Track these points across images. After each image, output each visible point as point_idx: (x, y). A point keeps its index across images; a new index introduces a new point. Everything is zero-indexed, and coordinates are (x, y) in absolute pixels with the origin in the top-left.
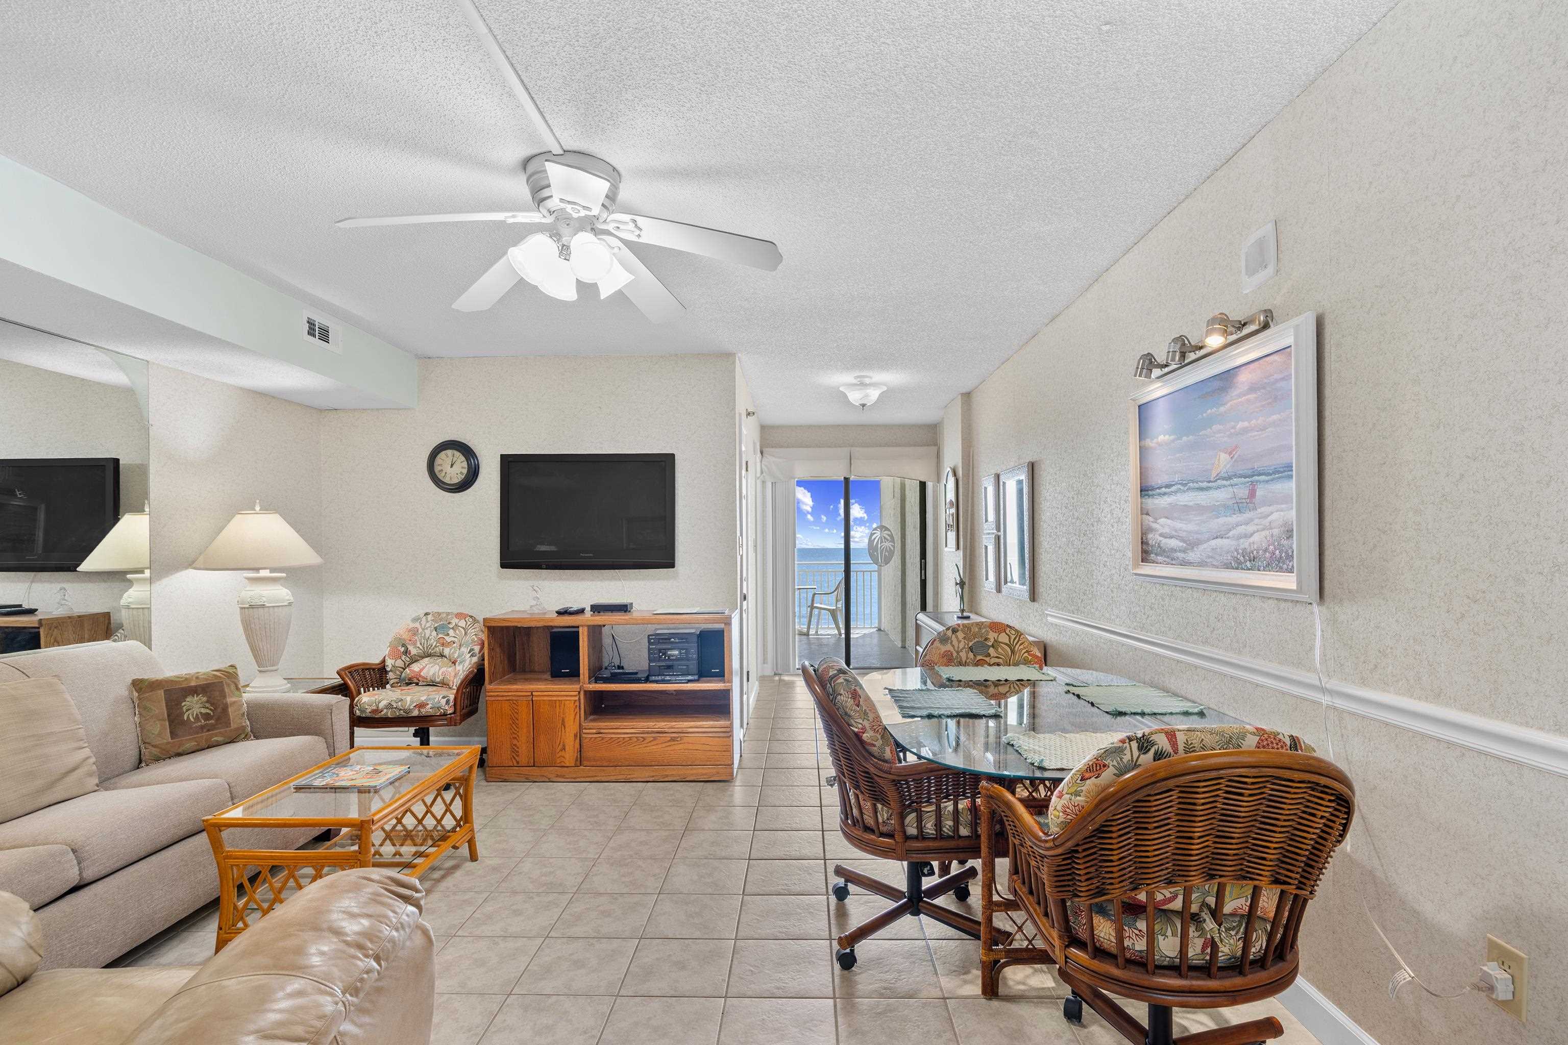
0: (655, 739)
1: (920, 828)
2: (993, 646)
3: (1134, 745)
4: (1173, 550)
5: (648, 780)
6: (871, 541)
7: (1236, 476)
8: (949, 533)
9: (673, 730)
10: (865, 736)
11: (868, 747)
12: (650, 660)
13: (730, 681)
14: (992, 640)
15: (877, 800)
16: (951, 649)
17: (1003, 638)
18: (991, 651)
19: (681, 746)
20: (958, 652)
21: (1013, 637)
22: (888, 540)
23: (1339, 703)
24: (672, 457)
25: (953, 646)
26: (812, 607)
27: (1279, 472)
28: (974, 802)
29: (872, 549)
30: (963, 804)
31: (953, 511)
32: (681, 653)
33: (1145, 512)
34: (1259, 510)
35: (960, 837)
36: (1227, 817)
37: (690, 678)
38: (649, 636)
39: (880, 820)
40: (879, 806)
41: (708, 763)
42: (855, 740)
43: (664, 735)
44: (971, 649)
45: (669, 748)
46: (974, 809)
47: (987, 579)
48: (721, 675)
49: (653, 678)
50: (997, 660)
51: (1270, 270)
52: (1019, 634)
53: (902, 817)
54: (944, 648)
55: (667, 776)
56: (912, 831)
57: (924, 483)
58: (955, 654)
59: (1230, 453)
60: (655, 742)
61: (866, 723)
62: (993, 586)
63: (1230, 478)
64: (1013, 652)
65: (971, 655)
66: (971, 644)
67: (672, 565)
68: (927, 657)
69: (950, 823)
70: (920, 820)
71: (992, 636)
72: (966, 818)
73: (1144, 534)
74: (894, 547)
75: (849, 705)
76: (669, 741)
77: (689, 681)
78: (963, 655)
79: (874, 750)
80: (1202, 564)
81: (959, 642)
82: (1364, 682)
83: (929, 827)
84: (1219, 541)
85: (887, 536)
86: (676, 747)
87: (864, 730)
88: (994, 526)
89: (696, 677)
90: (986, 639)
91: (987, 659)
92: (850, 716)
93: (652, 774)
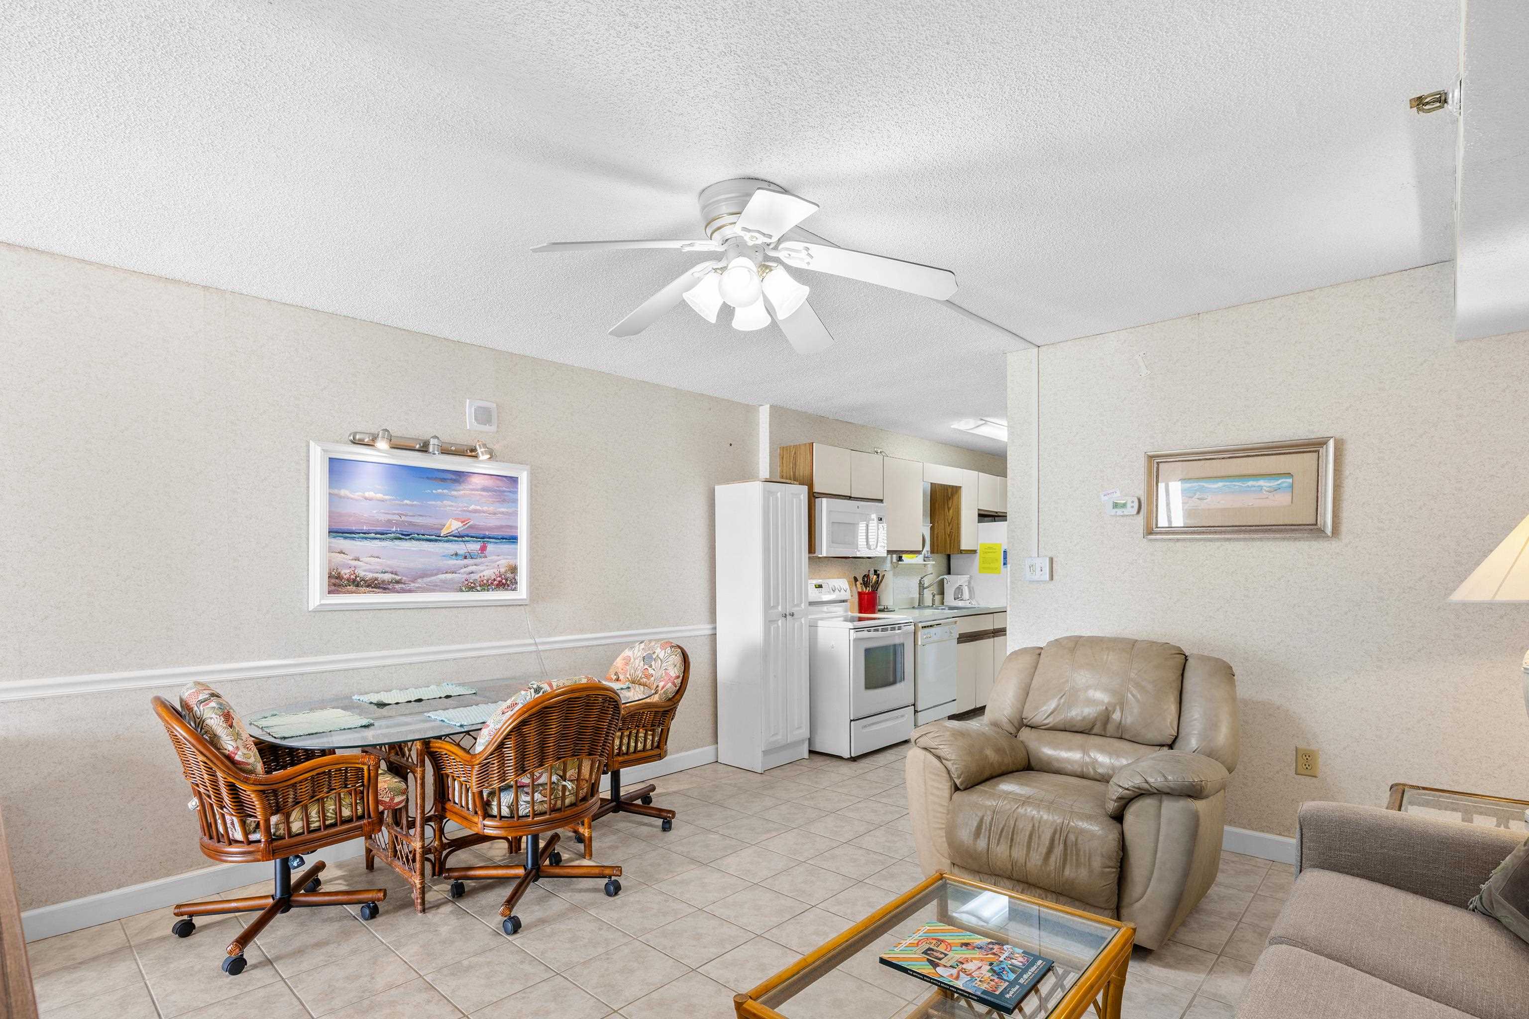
7: (468, 536)
23: (541, 648)
27: (506, 539)
34: (489, 558)
51: (493, 428)
59: (462, 522)
63: (463, 537)
82: (550, 635)
84: (449, 576)
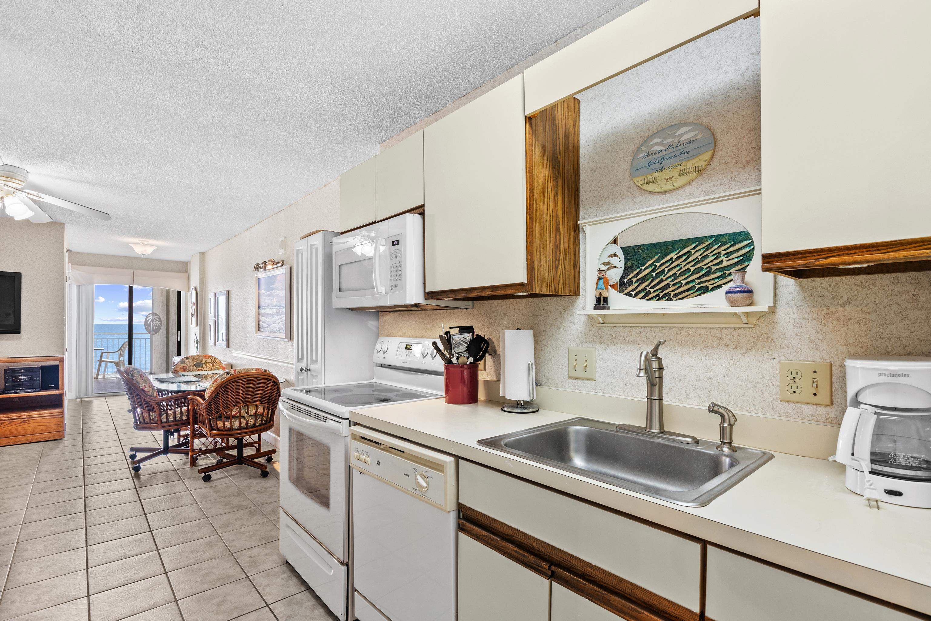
0: (10, 423)
1: (167, 419)
2: (205, 364)
3: (226, 373)
4: (265, 327)
5: (5, 445)
6: (146, 321)
8: (193, 318)
9: (23, 417)
10: (145, 389)
11: (147, 393)
12: (5, 383)
13: (63, 389)
14: (204, 361)
15: (150, 411)
16: (186, 366)
17: (209, 360)
18: (204, 366)
19: (28, 425)
20: (189, 367)
21: (213, 360)
22: (157, 321)
24: (19, 274)
25: (187, 364)
26: (101, 361)
28: (188, 408)
29: (147, 325)
30: (184, 409)
31: (195, 307)
32: (28, 378)
33: (259, 314)
34: (280, 316)
35: (183, 420)
36: (248, 388)
37: (34, 390)
38: (5, 370)
39: (151, 418)
40: (151, 413)
41: (48, 432)
42: (142, 392)
43: (16, 420)
44: (195, 365)
45: (20, 427)
46: (188, 410)
47: (210, 340)
48: (57, 387)
49: (8, 392)
50: (206, 369)
51: (284, 250)
52: (216, 359)
53: (160, 416)
54: (182, 365)
55: (19, 441)
56: (164, 420)
57: (180, 292)
58: (187, 368)
60: (9, 425)
61: (146, 385)
62: (213, 343)
63: (276, 306)
64: (213, 365)
65: (195, 368)
66: (195, 363)
67: (19, 332)
68: (175, 369)
69: (180, 416)
70: (167, 416)
71: (204, 360)
72: (185, 414)
73: (259, 322)
74: (161, 324)
75: (139, 379)
76: (20, 423)
77: (34, 392)
78: (191, 368)
79: (149, 393)
80: (271, 332)
81: (190, 363)
83: (171, 418)
84: (274, 325)
85: (157, 319)
86: (26, 426)
87: (145, 387)
88: (213, 316)
89: (39, 390)
90: (202, 361)
91: (202, 369)
92: (139, 383)
93: (8, 441)
